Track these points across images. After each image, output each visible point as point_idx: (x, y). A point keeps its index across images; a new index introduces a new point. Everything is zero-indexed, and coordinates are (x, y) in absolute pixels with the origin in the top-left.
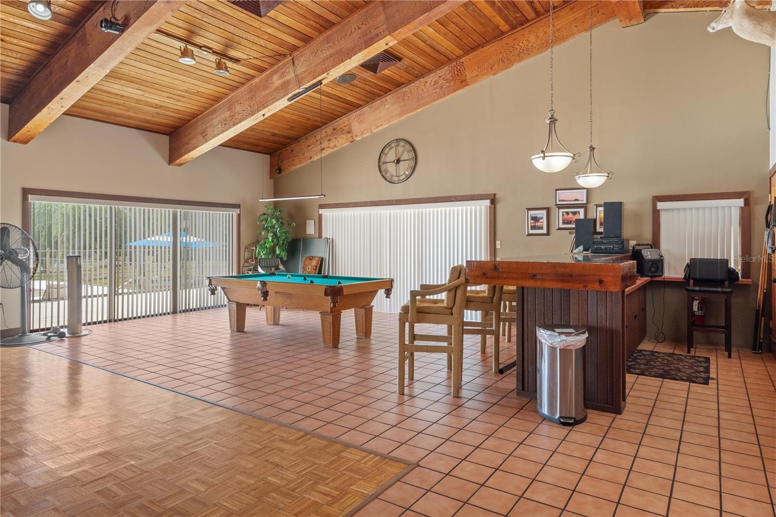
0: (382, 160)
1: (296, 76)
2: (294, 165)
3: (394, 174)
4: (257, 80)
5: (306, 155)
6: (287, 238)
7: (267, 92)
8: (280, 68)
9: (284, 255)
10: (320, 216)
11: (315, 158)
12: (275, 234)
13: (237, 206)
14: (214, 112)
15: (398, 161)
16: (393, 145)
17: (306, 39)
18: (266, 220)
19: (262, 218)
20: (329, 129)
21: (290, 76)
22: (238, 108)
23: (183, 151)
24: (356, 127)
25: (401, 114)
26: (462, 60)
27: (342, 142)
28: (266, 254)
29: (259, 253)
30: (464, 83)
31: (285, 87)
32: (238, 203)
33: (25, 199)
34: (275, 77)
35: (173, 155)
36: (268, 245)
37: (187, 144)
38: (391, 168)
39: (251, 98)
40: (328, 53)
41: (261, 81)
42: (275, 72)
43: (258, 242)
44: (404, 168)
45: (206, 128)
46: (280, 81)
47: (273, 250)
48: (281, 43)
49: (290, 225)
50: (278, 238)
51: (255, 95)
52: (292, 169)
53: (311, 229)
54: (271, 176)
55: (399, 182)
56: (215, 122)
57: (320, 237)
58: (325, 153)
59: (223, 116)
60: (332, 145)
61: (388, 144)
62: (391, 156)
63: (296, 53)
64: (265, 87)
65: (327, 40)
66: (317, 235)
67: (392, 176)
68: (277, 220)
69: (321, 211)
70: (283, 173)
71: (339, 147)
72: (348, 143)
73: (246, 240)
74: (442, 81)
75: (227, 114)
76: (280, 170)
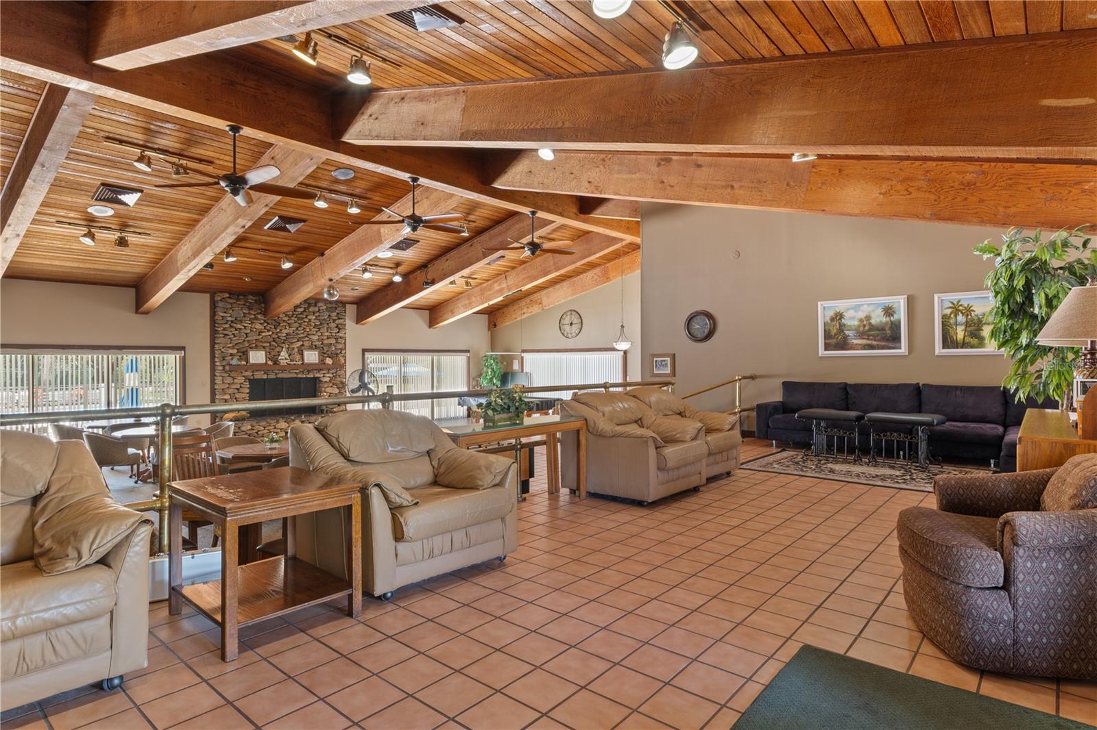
0: (562, 322)
1: (508, 286)
2: (505, 322)
3: (569, 332)
4: (485, 285)
5: (513, 316)
6: (500, 372)
7: (491, 292)
8: (498, 280)
9: (499, 383)
10: (522, 357)
11: (519, 319)
12: (493, 369)
13: (468, 351)
14: (458, 300)
15: (571, 324)
16: (568, 314)
17: (513, 268)
18: (487, 360)
19: (484, 359)
20: (528, 300)
21: (504, 285)
22: (474, 299)
23: (438, 321)
24: (545, 301)
25: (573, 294)
26: (607, 265)
27: (536, 309)
28: (487, 383)
29: (483, 382)
30: (608, 279)
31: (501, 291)
32: (467, 349)
33: (363, 355)
34: (496, 285)
35: (432, 322)
36: (488, 377)
37: (441, 316)
38: (567, 328)
39: (482, 294)
40: (524, 276)
41: (487, 285)
42: (496, 282)
43: (481, 374)
44: (575, 328)
45: (454, 309)
46: (499, 287)
47: (491, 379)
48: (500, 270)
49: (502, 363)
50: (495, 373)
51: (483, 293)
52: (504, 325)
53: (516, 366)
54: (489, 329)
55: (572, 337)
56: (459, 305)
57: (522, 371)
58: (526, 316)
59: (464, 303)
60: (530, 311)
61: (566, 313)
62: (567, 320)
63: (507, 274)
64: (490, 290)
65: (524, 269)
66: (520, 370)
67: (568, 333)
68: (494, 361)
69: (523, 355)
70: (497, 327)
71: (534, 313)
72: (540, 311)
73: (473, 374)
74: (596, 277)
75: (467, 302)
76: (495, 326)
